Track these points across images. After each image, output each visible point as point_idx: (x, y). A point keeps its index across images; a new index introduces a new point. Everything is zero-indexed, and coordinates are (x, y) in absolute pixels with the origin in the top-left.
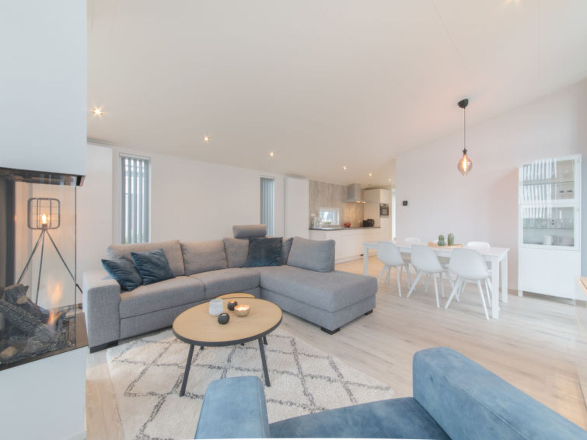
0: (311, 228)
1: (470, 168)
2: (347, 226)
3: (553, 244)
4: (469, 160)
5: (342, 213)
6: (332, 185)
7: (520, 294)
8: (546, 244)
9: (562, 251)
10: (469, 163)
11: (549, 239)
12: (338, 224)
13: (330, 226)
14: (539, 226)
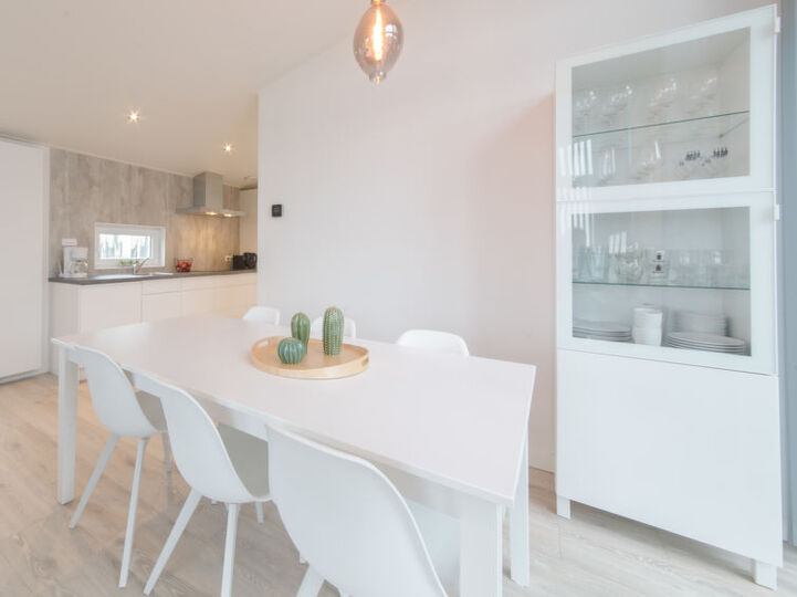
0: (55, 278)
1: (394, 47)
2: (183, 269)
3: (667, 342)
4: (392, 19)
5: (174, 240)
6: (142, 171)
7: (564, 509)
8: (643, 343)
9: (703, 368)
10: (390, 28)
11: (652, 325)
12: (163, 265)
13: (131, 271)
14: (613, 278)
